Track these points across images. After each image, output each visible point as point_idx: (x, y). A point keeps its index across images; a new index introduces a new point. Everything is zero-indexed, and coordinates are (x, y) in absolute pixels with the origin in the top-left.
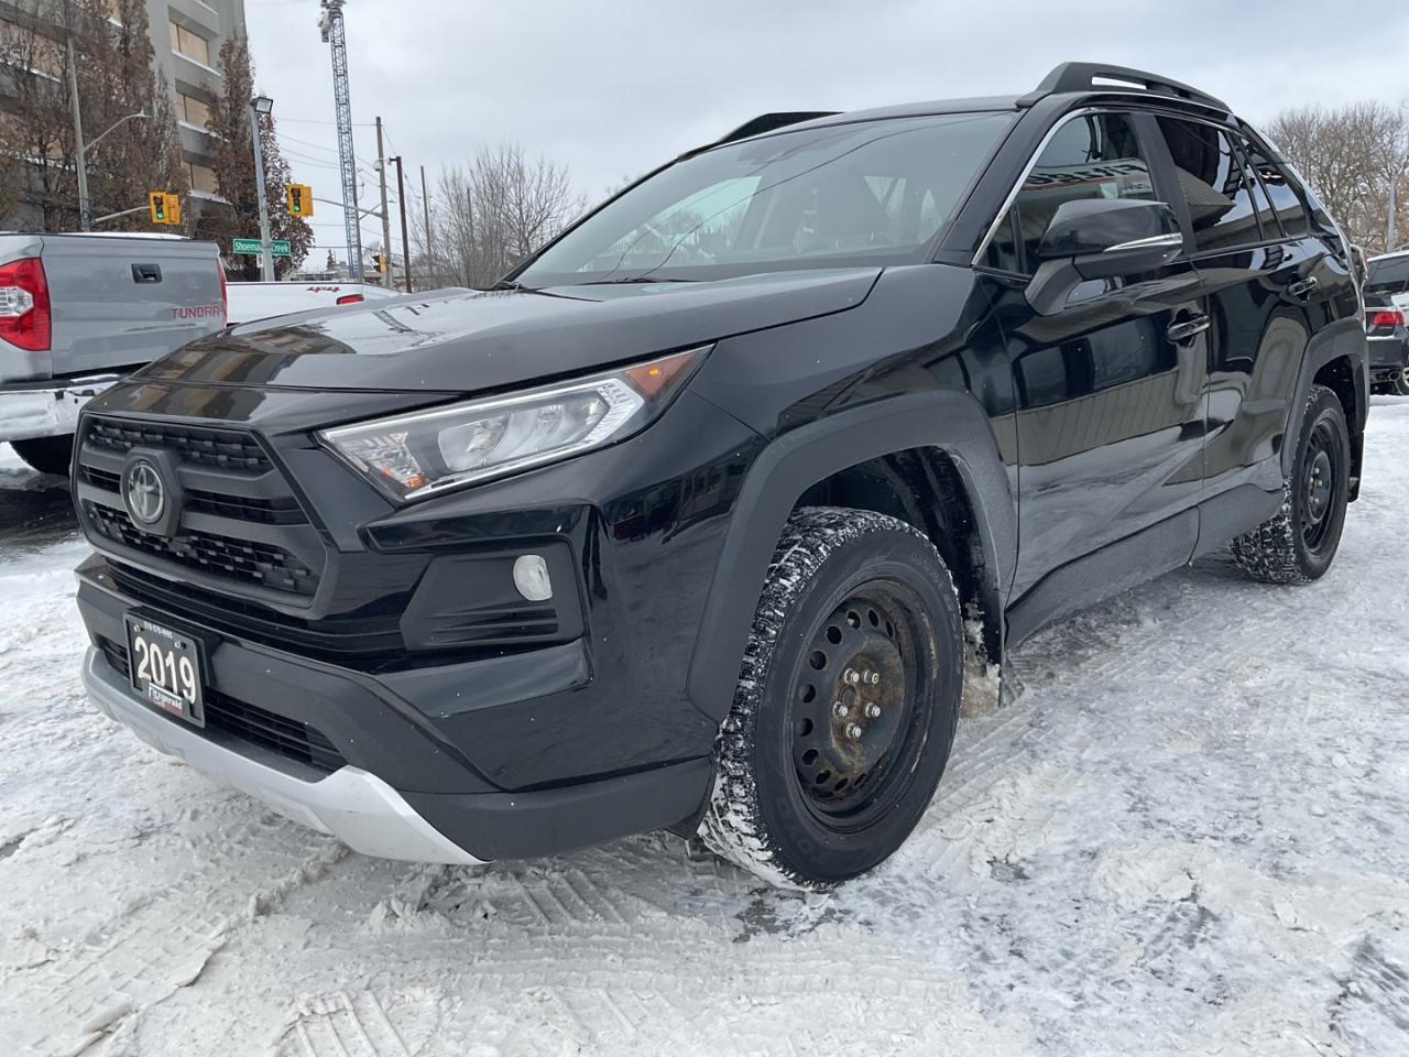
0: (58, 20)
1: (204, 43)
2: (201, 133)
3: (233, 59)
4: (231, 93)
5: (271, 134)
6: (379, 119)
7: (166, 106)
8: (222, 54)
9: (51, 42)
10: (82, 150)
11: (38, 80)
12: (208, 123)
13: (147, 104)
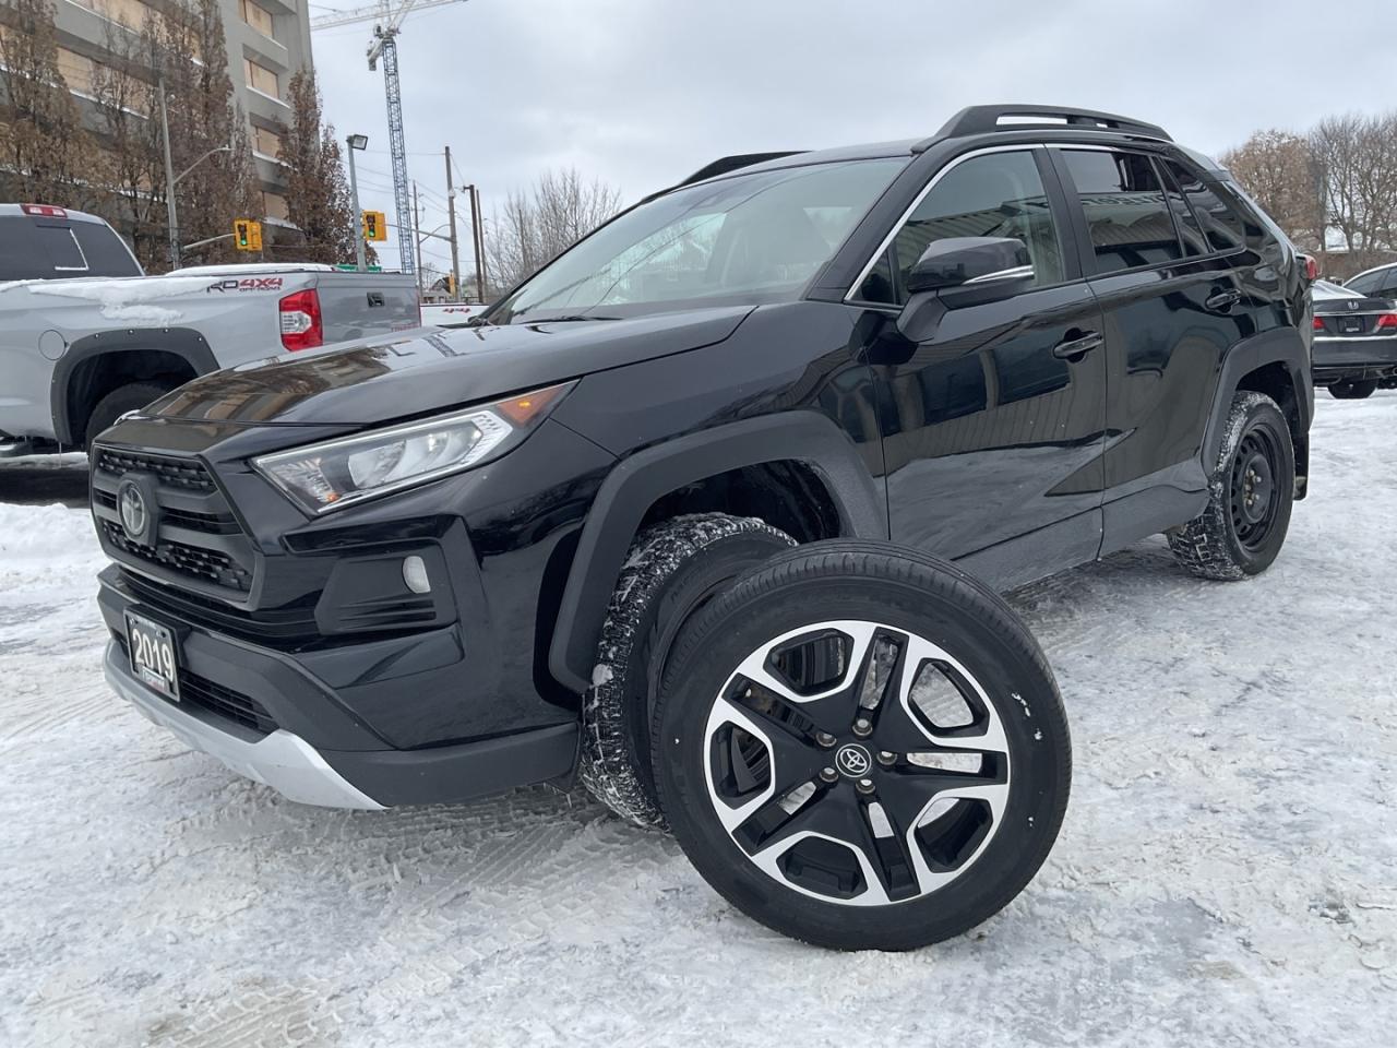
0: (146, 61)
1: (274, 77)
2: (272, 163)
3: (302, 91)
4: (300, 125)
5: (338, 163)
6: (447, 148)
7: (243, 138)
8: (292, 87)
9: (141, 83)
10: (172, 182)
11: (129, 118)
12: (278, 153)
13: (226, 137)
